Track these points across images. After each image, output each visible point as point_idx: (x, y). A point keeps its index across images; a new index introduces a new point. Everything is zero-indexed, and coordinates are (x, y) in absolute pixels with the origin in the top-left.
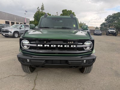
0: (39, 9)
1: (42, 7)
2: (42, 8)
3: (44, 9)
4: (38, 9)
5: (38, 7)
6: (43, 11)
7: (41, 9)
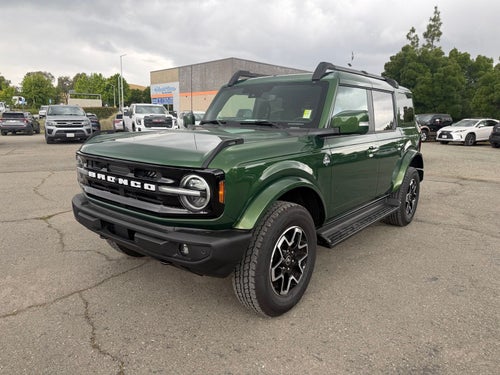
0: (413, 35)
1: (430, 26)
2: (433, 32)
3: (440, 34)
4: (408, 37)
5: (413, 30)
6: (436, 43)
7: (426, 35)
